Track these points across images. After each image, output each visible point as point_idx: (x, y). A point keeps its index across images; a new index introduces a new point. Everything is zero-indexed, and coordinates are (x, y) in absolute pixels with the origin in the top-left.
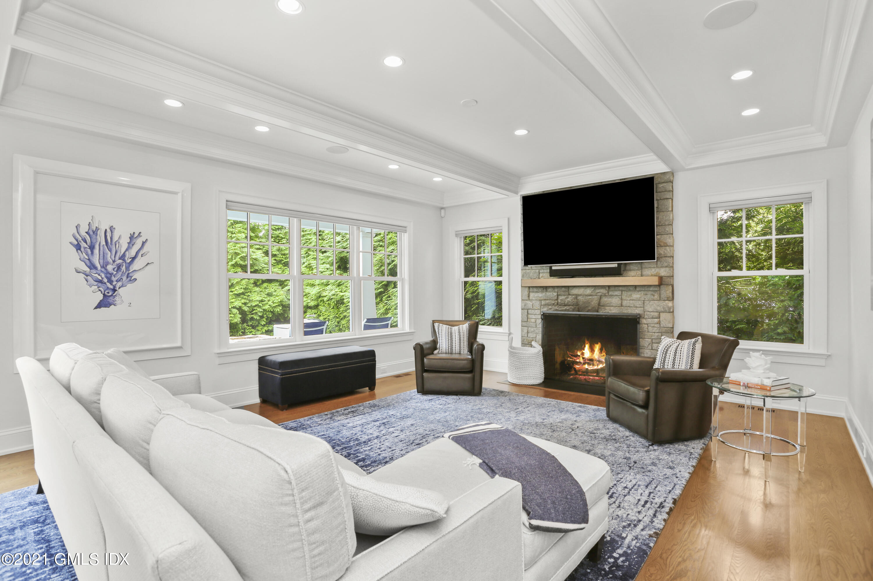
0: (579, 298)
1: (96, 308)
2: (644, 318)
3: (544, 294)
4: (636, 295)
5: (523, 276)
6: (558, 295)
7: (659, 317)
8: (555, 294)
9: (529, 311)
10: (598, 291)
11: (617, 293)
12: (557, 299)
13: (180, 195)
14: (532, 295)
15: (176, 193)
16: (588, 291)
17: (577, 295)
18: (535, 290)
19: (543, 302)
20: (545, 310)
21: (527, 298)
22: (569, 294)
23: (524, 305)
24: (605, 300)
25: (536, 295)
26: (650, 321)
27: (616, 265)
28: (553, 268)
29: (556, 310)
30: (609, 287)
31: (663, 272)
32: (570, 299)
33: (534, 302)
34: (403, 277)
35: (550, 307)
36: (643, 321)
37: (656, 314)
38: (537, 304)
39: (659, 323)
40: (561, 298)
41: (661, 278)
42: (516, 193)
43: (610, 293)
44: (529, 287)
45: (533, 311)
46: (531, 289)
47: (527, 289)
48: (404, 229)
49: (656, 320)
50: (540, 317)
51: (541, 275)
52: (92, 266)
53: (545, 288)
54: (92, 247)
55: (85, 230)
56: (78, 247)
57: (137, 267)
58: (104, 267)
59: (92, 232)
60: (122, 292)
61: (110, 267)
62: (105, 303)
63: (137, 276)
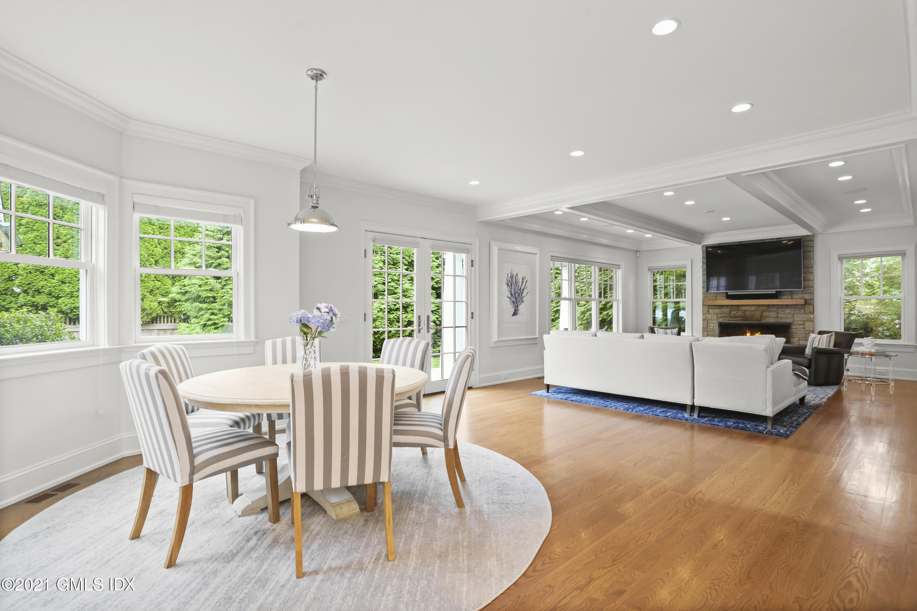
0: (746, 312)
1: (513, 315)
2: (793, 325)
3: (720, 310)
4: (787, 311)
5: (704, 298)
6: (730, 311)
7: (804, 324)
8: (728, 310)
9: (709, 321)
10: (760, 308)
11: (774, 309)
12: (730, 313)
13: (538, 255)
14: (711, 311)
15: (535, 254)
16: (753, 308)
17: (745, 311)
18: (713, 307)
19: (719, 316)
20: (721, 320)
21: (707, 313)
22: (739, 310)
23: (704, 317)
24: (765, 314)
25: (714, 311)
26: (798, 326)
27: (775, 292)
28: (729, 293)
29: (730, 320)
30: (768, 305)
31: (807, 297)
32: (740, 313)
33: (712, 315)
34: (618, 300)
35: (725, 318)
36: (793, 327)
37: (802, 322)
38: (715, 317)
39: (804, 328)
40: (733, 312)
41: (806, 300)
42: (700, 244)
43: (769, 309)
44: (709, 306)
45: (712, 321)
46: (710, 307)
47: (707, 307)
48: (618, 266)
49: (802, 326)
50: (717, 325)
51: (718, 298)
52: (511, 295)
53: (721, 306)
54: (511, 285)
55: (509, 276)
56: (508, 285)
57: (524, 294)
58: (515, 295)
59: (512, 277)
60: (520, 307)
61: (517, 295)
62: (515, 314)
63: (524, 299)
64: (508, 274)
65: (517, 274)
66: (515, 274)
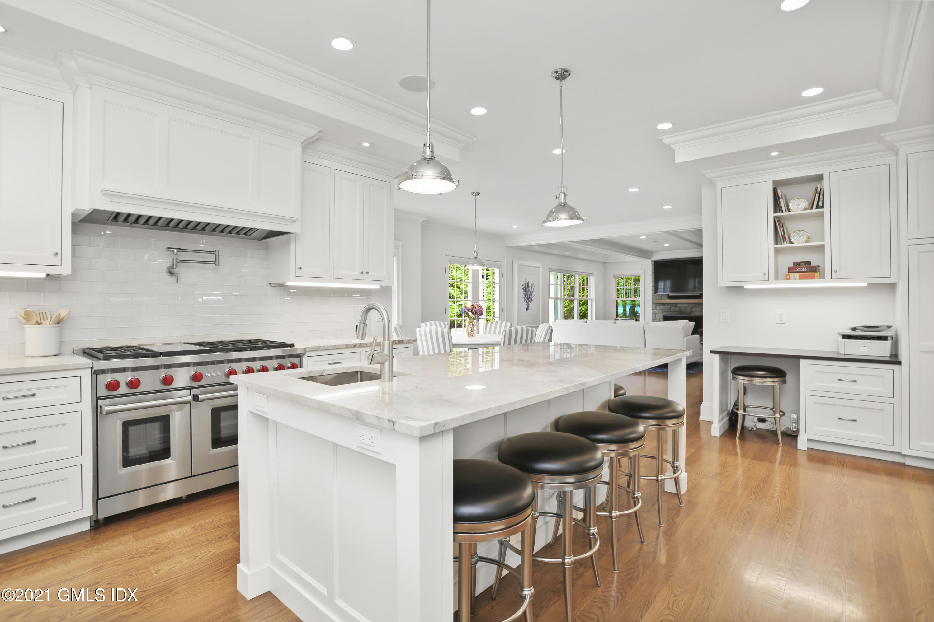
0: (681, 308)
1: (526, 310)
3: (664, 307)
5: (653, 298)
6: (671, 307)
8: (669, 307)
9: (656, 315)
10: (690, 305)
12: (671, 309)
13: (541, 268)
14: (657, 307)
15: (539, 267)
16: (686, 305)
17: (680, 307)
18: (659, 304)
19: (663, 311)
20: (664, 314)
21: (655, 308)
22: (676, 307)
23: (653, 311)
24: (694, 309)
25: (660, 307)
27: (699, 294)
28: (670, 295)
29: (670, 314)
32: (677, 309)
33: (659, 310)
34: (592, 298)
35: (667, 313)
38: (660, 311)
40: (672, 309)
42: (650, 258)
43: (696, 306)
44: (656, 304)
45: (658, 315)
46: (657, 304)
47: (655, 304)
48: (592, 274)
50: (662, 317)
51: (662, 298)
52: (525, 296)
53: (665, 304)
54: (525, 289)
55: (524, 283)
56: (523, 289)
57: (533, 296)
58: (527, 296)
59: (525, 284)
60: (530, 304)
61: (528, 296)
62: (527, 309)
63: (533, 299)
64: (523, 282)
65: (529, 282)
66: (527, 282)
